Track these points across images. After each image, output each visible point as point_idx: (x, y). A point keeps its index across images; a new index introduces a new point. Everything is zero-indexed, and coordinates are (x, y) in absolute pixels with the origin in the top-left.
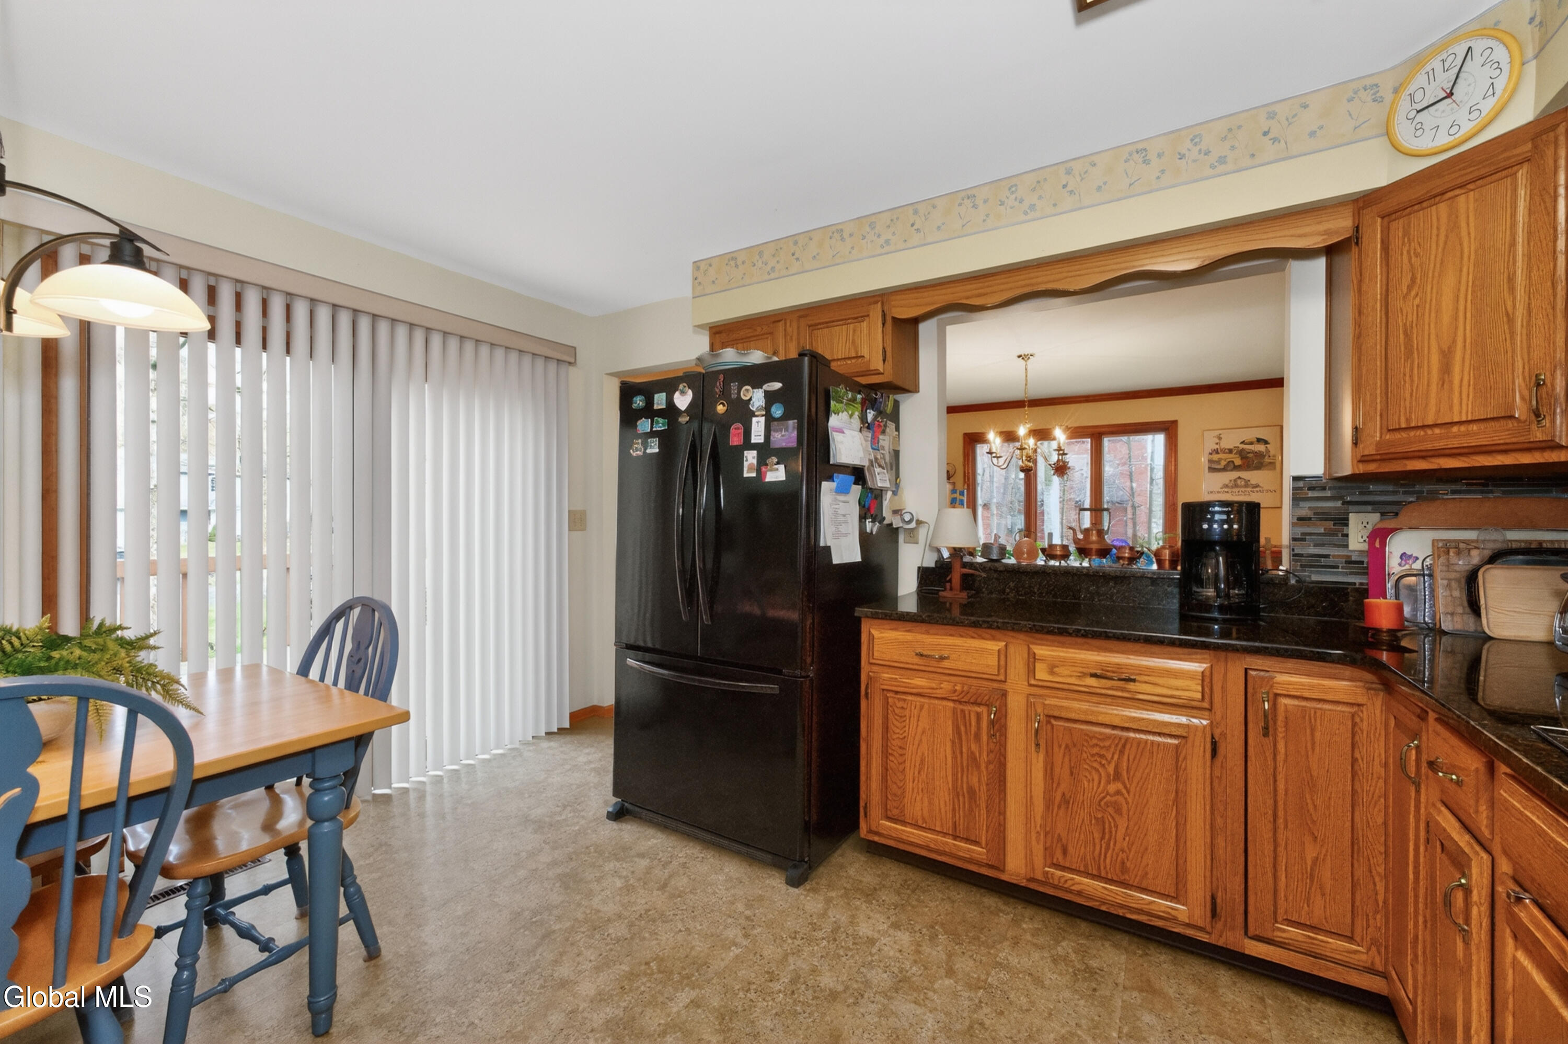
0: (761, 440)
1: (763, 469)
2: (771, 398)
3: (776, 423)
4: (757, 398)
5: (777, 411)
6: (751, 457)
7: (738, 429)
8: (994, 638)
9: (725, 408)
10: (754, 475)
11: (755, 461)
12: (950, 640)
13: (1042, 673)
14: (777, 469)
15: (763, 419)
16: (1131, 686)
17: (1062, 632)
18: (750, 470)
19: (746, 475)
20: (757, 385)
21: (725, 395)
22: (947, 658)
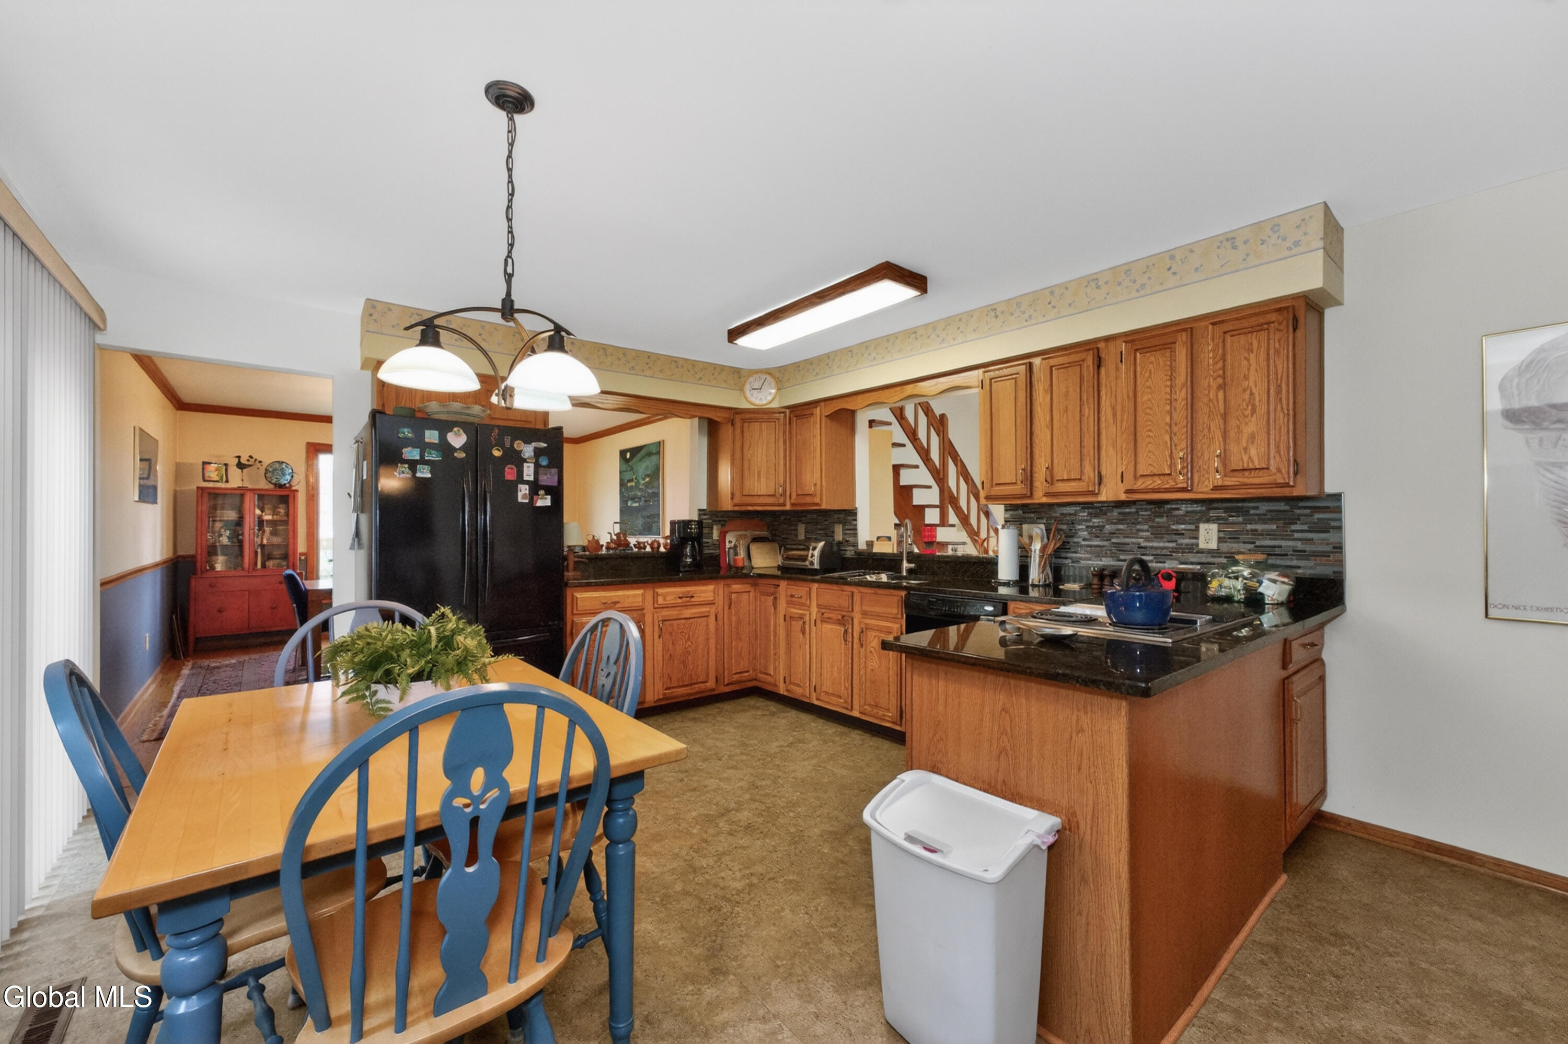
0: (531, 478)
1: (535, 497)
2: (538, 453)
3: (542, 469)
4: (528, 450)
5: (544, 462)
6: (523, 490)
7: (512, 468)
8: (638, 588)
9: (501, 453)
10: (527, 501)
11: (527, 492)
12: (620, 593)
13: (660, 600)
14: (546, 498)
15: (532, 465)
16: (693, 599)
17: (670, 580)
18: (524, 497)
19: (520, 500)
20: (528, 442)
21: (501, 445)
22: (618, 602)
